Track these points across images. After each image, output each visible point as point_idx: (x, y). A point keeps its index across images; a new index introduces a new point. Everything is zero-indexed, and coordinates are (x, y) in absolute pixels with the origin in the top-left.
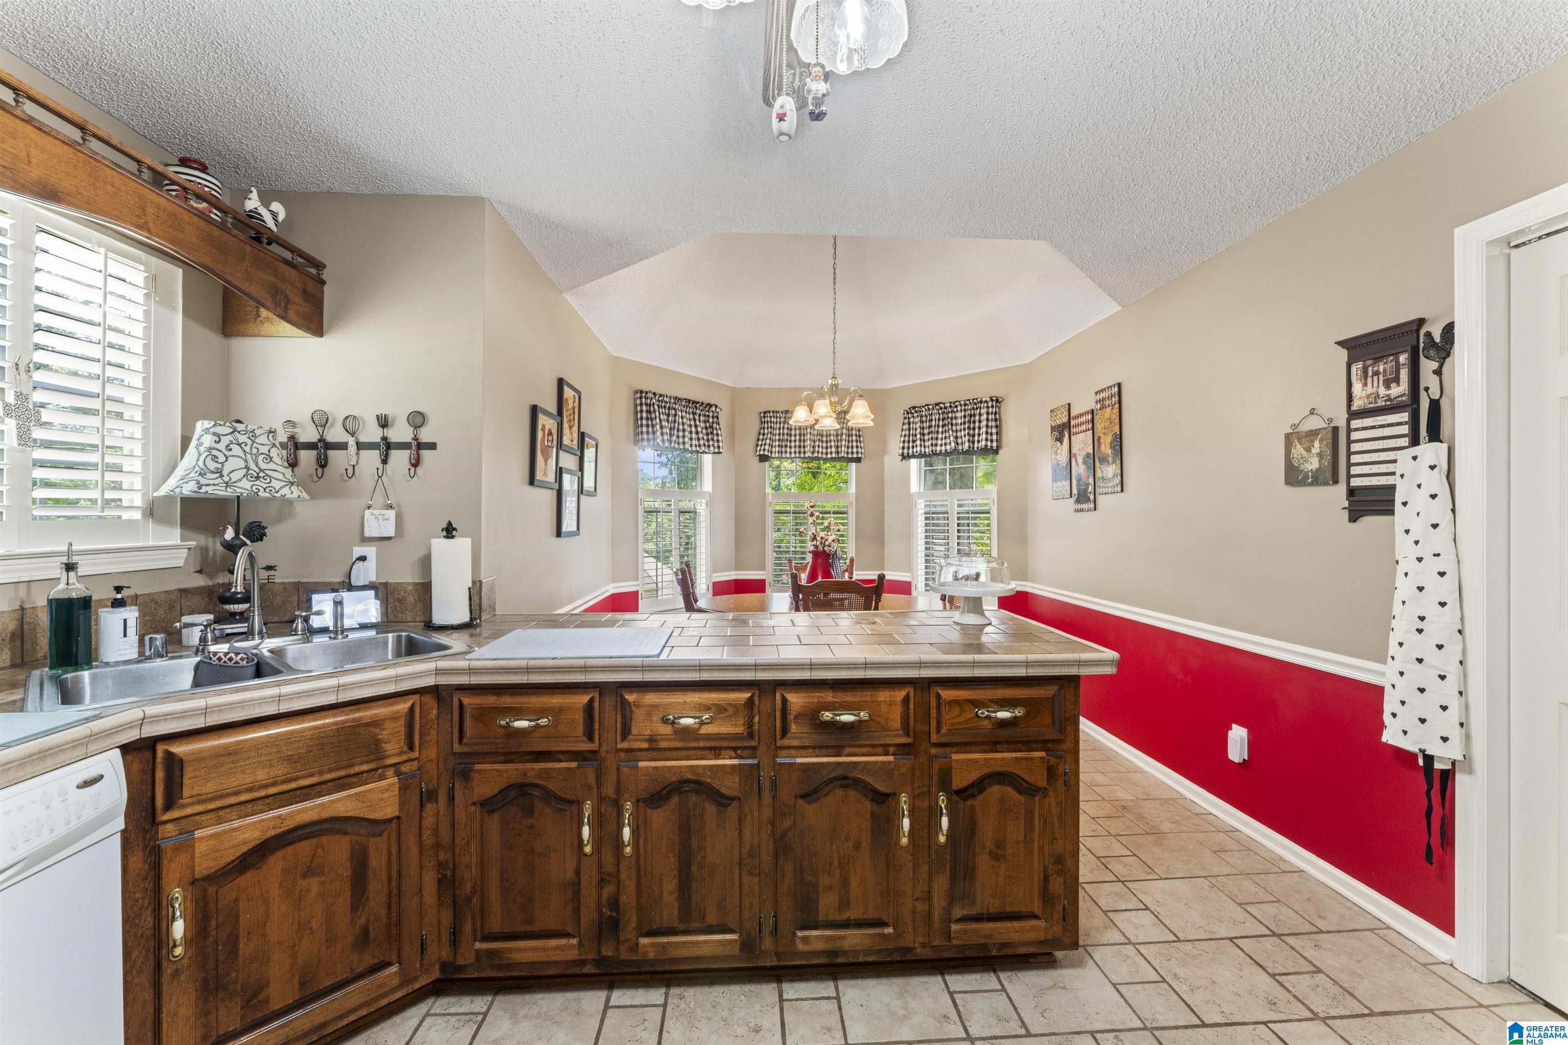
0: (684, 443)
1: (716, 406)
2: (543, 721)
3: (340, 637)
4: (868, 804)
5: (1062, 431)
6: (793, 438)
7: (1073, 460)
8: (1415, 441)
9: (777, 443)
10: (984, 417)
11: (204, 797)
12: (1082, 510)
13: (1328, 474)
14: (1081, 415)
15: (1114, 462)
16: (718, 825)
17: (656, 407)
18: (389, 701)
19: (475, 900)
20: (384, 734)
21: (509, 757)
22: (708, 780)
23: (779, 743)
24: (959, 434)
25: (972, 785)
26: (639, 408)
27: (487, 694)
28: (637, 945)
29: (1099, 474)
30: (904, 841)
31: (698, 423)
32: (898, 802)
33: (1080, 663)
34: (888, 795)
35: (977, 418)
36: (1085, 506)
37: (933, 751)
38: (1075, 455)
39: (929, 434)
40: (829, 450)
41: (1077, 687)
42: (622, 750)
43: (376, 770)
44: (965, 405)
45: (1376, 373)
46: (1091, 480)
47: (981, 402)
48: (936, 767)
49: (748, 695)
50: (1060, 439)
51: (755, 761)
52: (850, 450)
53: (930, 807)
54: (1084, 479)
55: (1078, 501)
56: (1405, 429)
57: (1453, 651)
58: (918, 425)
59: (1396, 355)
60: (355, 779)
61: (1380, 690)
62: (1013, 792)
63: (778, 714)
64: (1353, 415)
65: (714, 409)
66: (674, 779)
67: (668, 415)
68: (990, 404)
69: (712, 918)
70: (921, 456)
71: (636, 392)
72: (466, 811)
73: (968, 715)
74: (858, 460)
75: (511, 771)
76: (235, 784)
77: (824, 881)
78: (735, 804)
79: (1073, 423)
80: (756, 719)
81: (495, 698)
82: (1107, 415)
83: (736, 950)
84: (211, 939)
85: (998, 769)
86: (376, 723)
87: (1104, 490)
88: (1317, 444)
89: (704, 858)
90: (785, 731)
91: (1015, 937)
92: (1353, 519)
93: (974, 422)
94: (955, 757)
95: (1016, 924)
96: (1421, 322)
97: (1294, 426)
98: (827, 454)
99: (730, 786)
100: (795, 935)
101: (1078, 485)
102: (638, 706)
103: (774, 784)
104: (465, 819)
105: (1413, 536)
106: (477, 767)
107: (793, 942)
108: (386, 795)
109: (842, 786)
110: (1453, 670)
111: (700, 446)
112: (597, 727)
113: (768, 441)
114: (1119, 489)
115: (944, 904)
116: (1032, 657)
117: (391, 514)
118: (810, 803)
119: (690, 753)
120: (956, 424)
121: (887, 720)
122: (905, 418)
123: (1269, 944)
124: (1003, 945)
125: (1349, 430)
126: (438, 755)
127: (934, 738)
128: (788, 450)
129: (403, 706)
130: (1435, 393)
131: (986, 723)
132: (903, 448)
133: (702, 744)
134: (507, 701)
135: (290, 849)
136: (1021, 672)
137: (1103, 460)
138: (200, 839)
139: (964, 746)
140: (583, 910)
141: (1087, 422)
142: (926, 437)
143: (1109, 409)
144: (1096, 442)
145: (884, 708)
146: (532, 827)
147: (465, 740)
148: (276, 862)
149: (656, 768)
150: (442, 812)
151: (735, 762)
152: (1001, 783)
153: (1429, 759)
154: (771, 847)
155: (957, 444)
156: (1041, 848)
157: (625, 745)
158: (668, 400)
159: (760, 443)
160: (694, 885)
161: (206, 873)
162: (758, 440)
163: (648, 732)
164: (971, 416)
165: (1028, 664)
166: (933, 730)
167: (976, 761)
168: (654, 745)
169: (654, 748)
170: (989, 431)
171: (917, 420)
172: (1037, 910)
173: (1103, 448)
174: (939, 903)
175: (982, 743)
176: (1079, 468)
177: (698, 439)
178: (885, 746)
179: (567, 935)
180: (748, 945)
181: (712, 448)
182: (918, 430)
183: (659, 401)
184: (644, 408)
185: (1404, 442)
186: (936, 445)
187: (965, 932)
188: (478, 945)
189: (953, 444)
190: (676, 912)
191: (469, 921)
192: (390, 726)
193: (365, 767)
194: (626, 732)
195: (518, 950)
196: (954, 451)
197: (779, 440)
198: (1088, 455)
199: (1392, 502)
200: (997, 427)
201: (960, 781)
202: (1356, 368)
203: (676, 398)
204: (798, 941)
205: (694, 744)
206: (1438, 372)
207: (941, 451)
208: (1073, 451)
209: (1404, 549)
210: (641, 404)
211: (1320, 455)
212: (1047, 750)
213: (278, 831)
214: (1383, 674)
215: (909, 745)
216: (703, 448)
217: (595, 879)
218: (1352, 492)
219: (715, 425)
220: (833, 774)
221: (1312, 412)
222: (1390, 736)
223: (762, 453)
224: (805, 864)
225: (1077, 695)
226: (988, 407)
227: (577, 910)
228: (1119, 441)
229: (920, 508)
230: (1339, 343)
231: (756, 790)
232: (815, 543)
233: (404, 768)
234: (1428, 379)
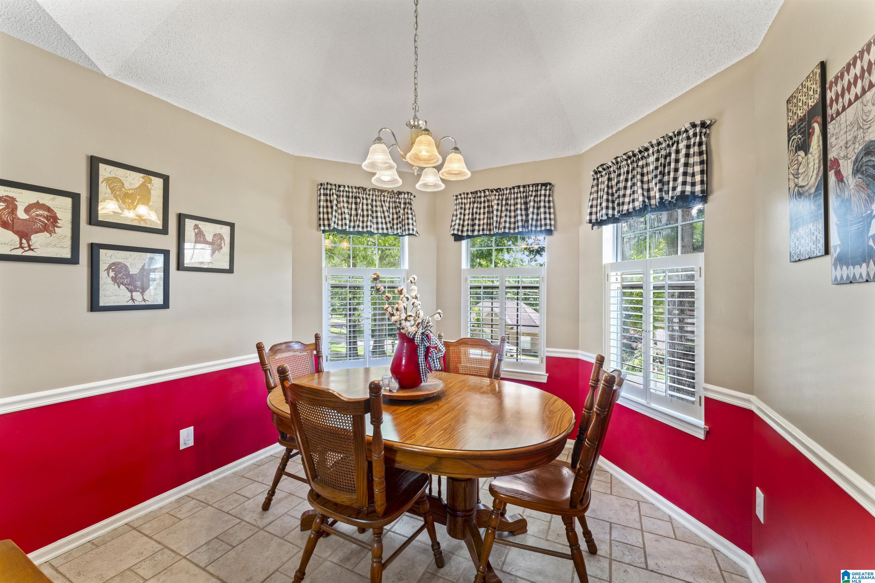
10: (683, 153)
24: (650, 184)
35: (673, 156)
39: (616, 192)
44: (658, 143)
47: (679, 133)
50: (804, 144)
65: (405, 196)
68: (691, 133)
71: (318, 185)
79: (831, 95)
93: (669, 163)
120: (647, 173)
122: (594, 179)
132: (591, 214)
142: (614, 197)
155: (647, 198)
159: (453, 224)
162: (452, 221)
170: (690, 170)
171: (605, 178)
189: (641, 199)
196: (645, 208)
207: (628, 210)
208: (832, 155)
210: (320, 195)
226: (688, 138)
229: (616, 284)
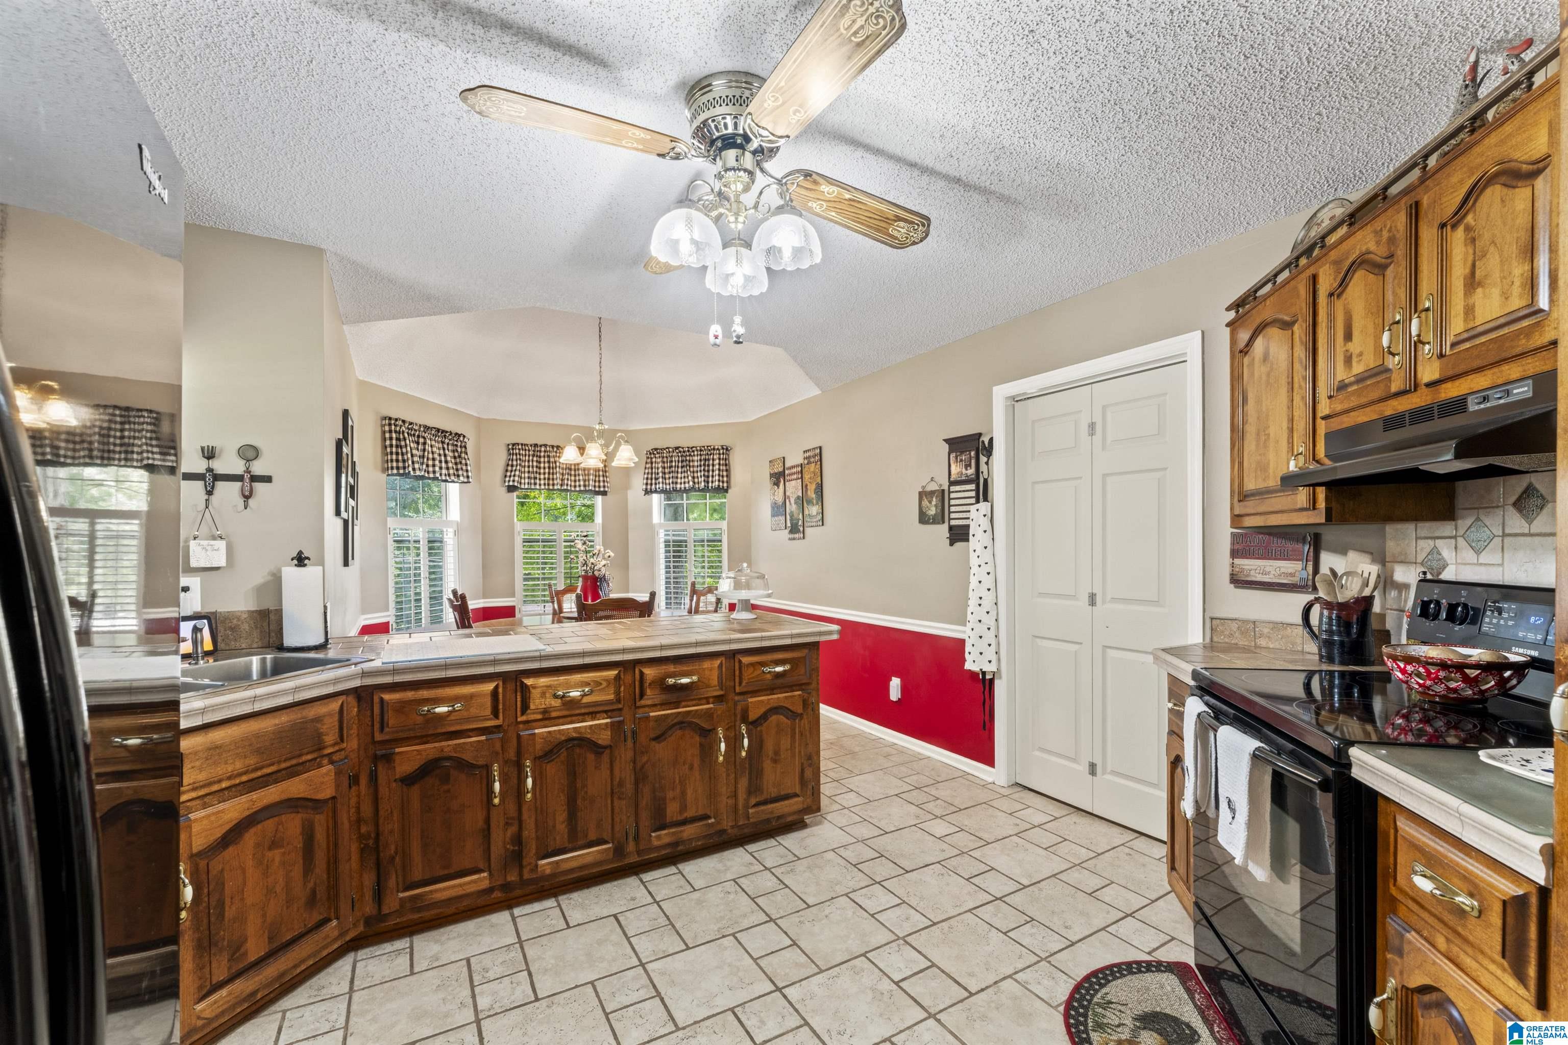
0: (434, 472)
1: (464, 437)
2: (458, 706)
3: (202, 662)
4: (697, 739)
5: (778, 478)
6: (542, 471)
7: (787, 501)
8: (978, 502)
9: (527, 475)
10: (717, 462)
11: (197, 785)
12: (794, 539)
13: (940, 517)
14: (793, 467)
15: (817, 503)
16: (596, 768)
17: (406, 435)
18: (325, 701)
19: (397, 859)
20: (324, 729)
21: (424, 739)
22: (589, 736)
23: (638, 704)
24: (696, 475)
25: (760, 718)
26: (387, 435)
27: (405, 690)
28: (537, 866)
29: (806, 512)
30: (721, 758)
31: (447, 452)
32: (717, 734)
33: (821, 634)
34: (710, 731)
35: (711, 462)
36: (797, 536)
37: (736, 698)
38: (789, 497)
39: (670, 473)
40: (577, 484)
41: (818, 649)
42: (521, 722)
43: (315, 759)
44: (701, 450)
45: (961, 460)
46: (801, 516)
47: (714, 449)
48: (739, 708)
49: (616, 672)
50: (777, 484)
51: (621, 718)
52: (597, 484)
53: (735, 735)
54: (796, 515)
55: (791, 532)
56: (973, 494)
57: (993, 614)
58: (660, 465)
59: (970, 451)
60: (300, 768)
61: (963, 642)
62: (784, 719)
63: (637, 683)
64: (952, 483)
65: (461, 438)
66: (563, 738)
67: (418, 443)
68: (721, 452)
69: (592, 836)
70: (663, 491)
71: (385, 418)
72: (389, 787)
73: (758, 672)
74: (604, 493)
75: (430, 749)
76: (220, 772)
77: (670, 794)
78: (608, 751)
79: (787, 472)
80: (622, 689)
81: (413, 693)
82: (812, 469)
83: (611, 855)
84: (204, 905)
85: (775, 705)
86: (318, 719)
87: (810, 524)
88: (934, 499)
89: (586, 792)
90: (642, 695)
91: (786, 810)
92: (951, 544)
93: (708, 465)
94: (750, 700)
95: (786, 802)
96: (980, 435)
97: (924, 487)
98: (575, 486)
99: (604, 738)
100: (651, 836)
101: (791, 520)
102: (534, 688)
103: (634, 733)
104: (387, 793)
105: (977, 553)
106: (397, 750)
107: (650, 841)
108: (326, 779)
109: (681, 729)
110: (992, 624)
111: (449, 475)
112: (501, 707)
113: (517, 473)
114: (821, 523)
115: (745, 796)
116: (795, 631)
117: (222, 545)
118: (659, 743)
119: (574, 718)
120: (693, 466)
121: (709, 680)
122: (648, 458)
123: (915, 793)
124: (779, 818)
125: (950, 492)
126: (359, 745)
127: (738, 689)
128: (538, 481)
129: (335, 705)
130: (986, 477)
131: (768, 676)
132: (647, 484)
133: (583, 711)
134: (425, 694)
135: (260, 826)
136: (788, 642)
137: (810, 502)
138: (196, 820)
139: (755, 693)
140: (493, 848)
141: (797, 473)
142: (667, 476)
143: (813, 465)
144: (804, 488)
145: (707, 672)
146: (449, 791)
147: (386, 730)
148: (250, 838)
149: (549, 732)
150: (363, 793)
151: (608, 720)
152: (777, 713)
153: (984, 673)
154: (633, 777)
155: (694, 483)
156: (800, 752)
157: (524, 718)
158: (417, 428)
159: (508, 474)
160: (579, 814)
161: (201, 848)
162: (507, 471)
163: (543, 706)
164: (705, 460)
165: (792, 636)
166: (737, 684)
167: (762, 701)
168: (547, 716)
169: (547, 717)
170: (721, 473)
171: (659, 460)
172: (798, 791)
173: (809, 492)
174: (742, 795)
175: (766, 690)
176: (792, 507)
177: (448, 468)
178: (707, 698)
179: (478, 871)
180: (619, 851)
181: (461, 478)
182: (660, 470)
183: (409, 429)
184: (394, 435)
185: (973, 501)
186: (676, 483)
187: (757, 812)
188: (401, 895)
189: (691, 483)
190: (566, 836)
191: (394, 877)
192: (328, 721)
193: (309, 757)
194: (525, 708)
195: (436, 891)
196: (693, 489)
197: (529, 472)
198: (798, 497)
199: (968, 534)
200: (727, 470)
201: (753, 715)
202: (953, 455)
203: (425, 427)
204: (653, 839)
205: (578, 712)
206: (987, 463)
207: (680, 488)
208: (787, 494)
209: (974, 561)
210: (390, 431)
211: (936, 506)
212: (802, 690)
213: (252, 811)
214: (964, 632)
215: (722, 696)
216: (453, 478)
217: (502, 823)
218: (951, 528)
219: (463, 455)
220: (675, 721)
221: (932, 479)
222: (968, 666)
223: (511, 483)
224: (657, 785)
225: (818, 654)
226: (719, 454)
227: (488, 850)
228: (820, 489)
229: (661, 536)
230: (945, 440)
231: (623, 739)
232: (585, 568)
233: (335, 758)
234: (983, 467)
